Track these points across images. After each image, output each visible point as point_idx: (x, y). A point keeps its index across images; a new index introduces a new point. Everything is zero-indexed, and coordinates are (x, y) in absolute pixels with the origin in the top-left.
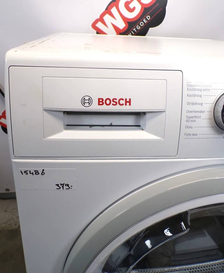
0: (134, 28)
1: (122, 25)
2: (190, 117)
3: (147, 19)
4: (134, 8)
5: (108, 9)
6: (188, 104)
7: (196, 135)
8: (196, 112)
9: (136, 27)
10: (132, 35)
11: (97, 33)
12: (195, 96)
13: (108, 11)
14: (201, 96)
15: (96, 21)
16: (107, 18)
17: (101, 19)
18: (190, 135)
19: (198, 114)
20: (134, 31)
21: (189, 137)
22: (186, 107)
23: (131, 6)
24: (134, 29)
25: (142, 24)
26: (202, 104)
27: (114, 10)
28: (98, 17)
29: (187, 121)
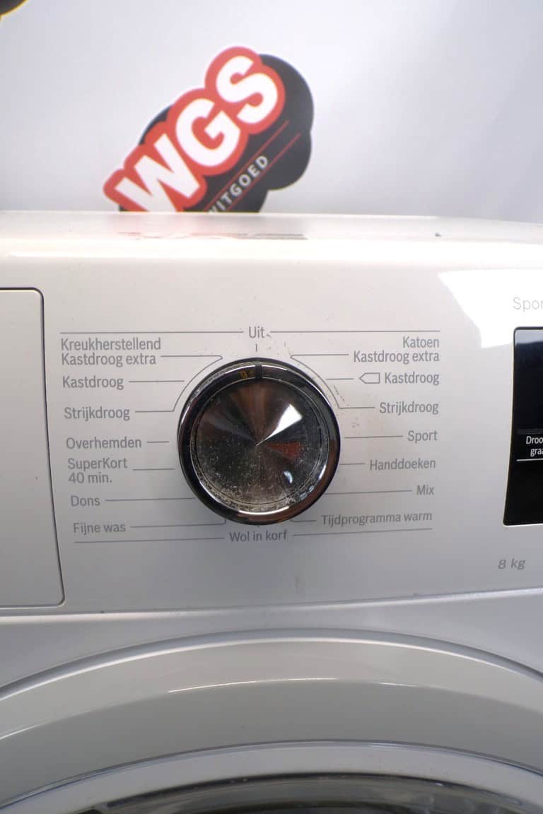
0: (223, 193)
1: (189, 186)
2: (85, 465)
3: (257, 167)
4: (220, 138)
5: (146, 141)
6: (71, 413)
7: (119, 528)
8: (104, 444)
9: (228, 190)
10: (220, 210)
11: (122, 209)
12: (95, 383)
13: (146, 146)
14: (119, 384)
15: (117, 178)
16: (145, 167)
17: (129, 171)
18: (96, 529)
19: (115, 454)
20: (224, 203)
21: (92, 536)
22: (61, 428)
23: (212, 130)
24: (225, 196)
25: (244, 179)
26: (125, 415)
27: (163, 145)
28: (120, 166)
29: (73, 479)
